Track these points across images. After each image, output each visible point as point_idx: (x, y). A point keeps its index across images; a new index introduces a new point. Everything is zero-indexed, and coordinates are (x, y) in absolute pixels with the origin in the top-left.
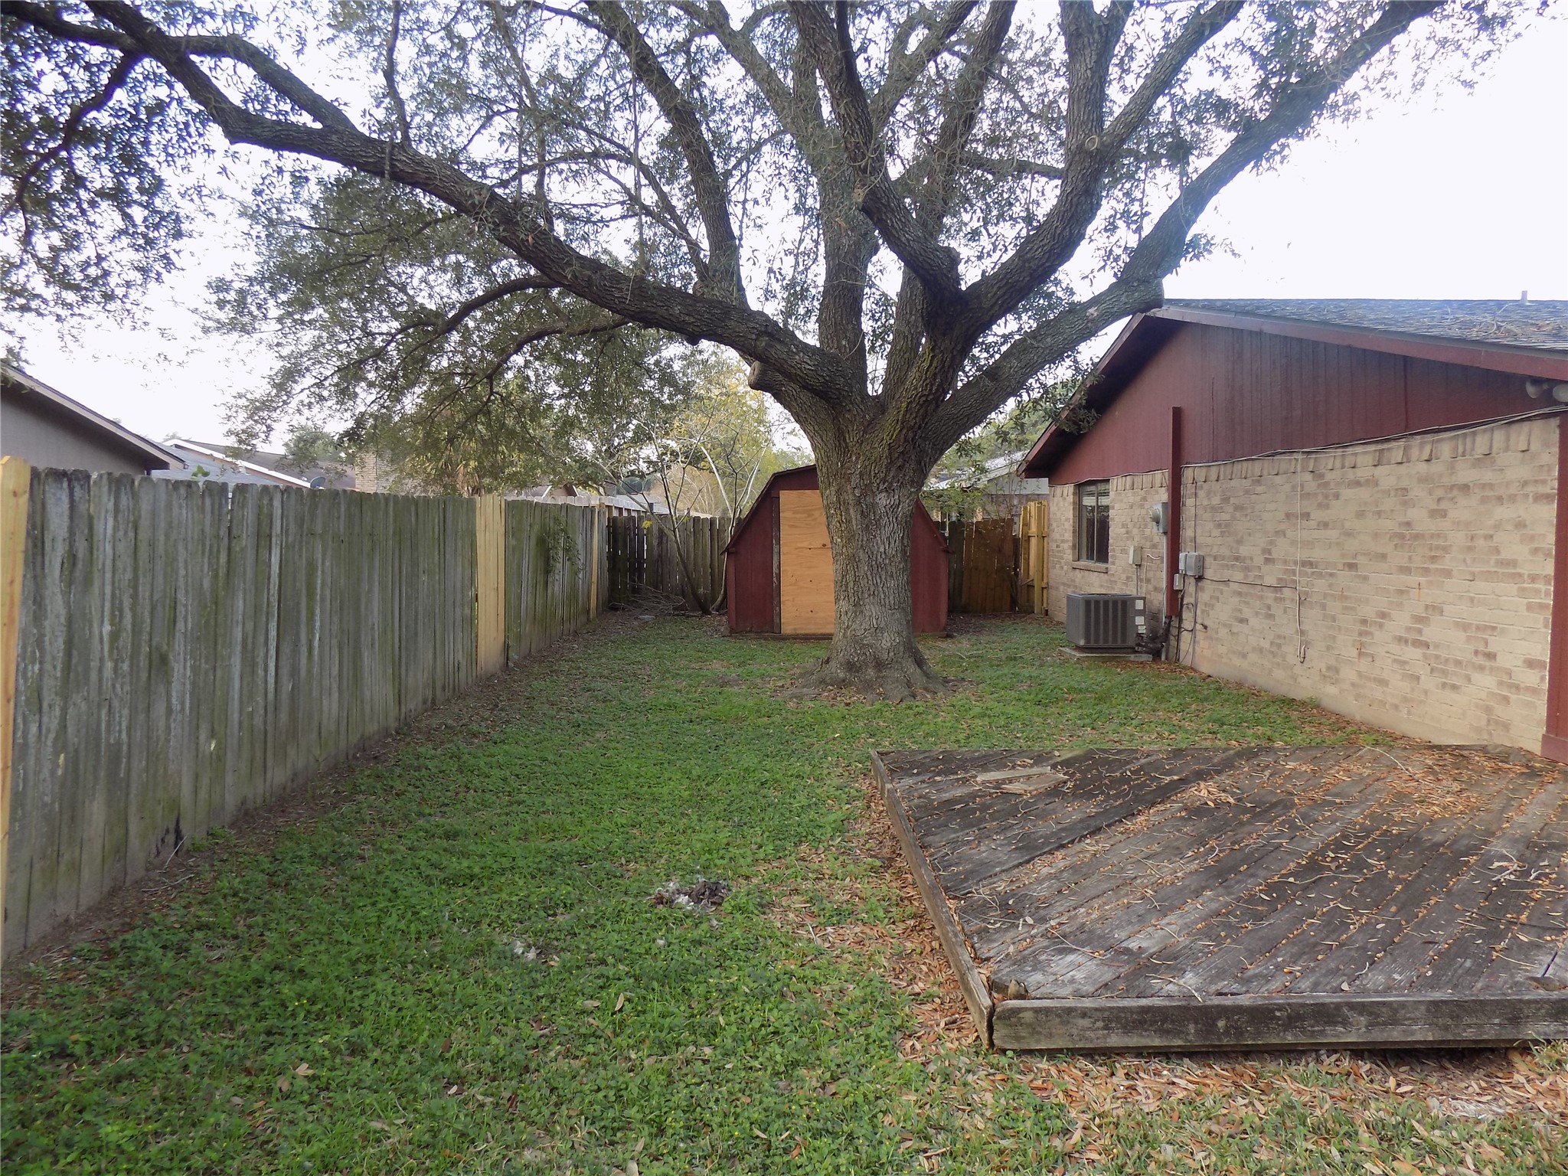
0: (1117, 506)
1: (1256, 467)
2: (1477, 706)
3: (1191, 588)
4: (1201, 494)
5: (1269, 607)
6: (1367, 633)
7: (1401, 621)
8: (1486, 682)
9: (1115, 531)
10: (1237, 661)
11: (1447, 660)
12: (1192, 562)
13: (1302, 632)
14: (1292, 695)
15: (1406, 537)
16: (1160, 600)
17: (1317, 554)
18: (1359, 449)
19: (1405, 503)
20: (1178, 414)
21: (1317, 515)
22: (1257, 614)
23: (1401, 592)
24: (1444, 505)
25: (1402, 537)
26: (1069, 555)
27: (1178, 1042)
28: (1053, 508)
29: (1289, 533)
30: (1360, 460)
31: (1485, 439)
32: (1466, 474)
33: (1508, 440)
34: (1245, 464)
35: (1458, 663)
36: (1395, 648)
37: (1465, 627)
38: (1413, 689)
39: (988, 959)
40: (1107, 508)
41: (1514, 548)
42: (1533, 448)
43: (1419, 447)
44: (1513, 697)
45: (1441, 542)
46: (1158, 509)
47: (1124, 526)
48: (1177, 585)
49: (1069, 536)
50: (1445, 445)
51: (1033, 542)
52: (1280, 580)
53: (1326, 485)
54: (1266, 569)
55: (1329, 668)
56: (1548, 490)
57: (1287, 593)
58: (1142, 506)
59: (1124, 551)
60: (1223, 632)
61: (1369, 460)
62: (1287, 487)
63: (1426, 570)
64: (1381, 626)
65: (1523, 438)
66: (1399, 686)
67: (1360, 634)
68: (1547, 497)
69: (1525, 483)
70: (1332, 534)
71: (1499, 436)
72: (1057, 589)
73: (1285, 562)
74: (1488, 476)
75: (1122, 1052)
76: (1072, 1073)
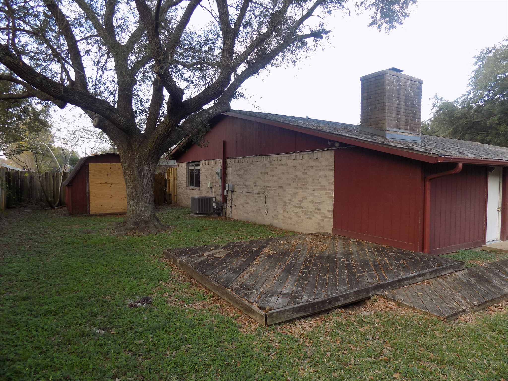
0: (203, 170)
1: (251, 159)
2: (316, 223)
3: (230, 194)
4: (233, 166)
5: (256, 199)
6: (286, 205)
7: (295, 202)
8: (318, 216)
9: (202, 177)
10: (246, 215)
11: (308, 211)
12: (231, 187)
13: (266, 206)
14: (264, 224)
15: (296, 179)
16: (219, 198)
17: (270, 184)
18: (282, 155)
19: (295, 170)
20: (225, 143)
21: (270, 173)
22: (252, 201)
23: (295, 194)
24: (306, 171)
25: (295, 179)
26: (185, 185)
27: (308, 313)
28: (178, 170)
29: (261, 178)
30: (283, 158)
31: (317, 154)
32: (311, 163)
33: (322, 155)
34: (247, 158)
35: (311, 212)
36: (294, 209)
37: (312, 203)
38: (299, 220)
39: (254, 302)
40: (199, 170)
41: (324, 182)
42: (328, 157)
43: (299, 156)
44: (325, 220)
45: (306, 181)
46: (219, 171)
47: (205, 175)
48: (225, 193)
49: (185, 179)
50: (306, 156)
51: (171, 181)
52: (259, 191)
53: (273, 165)
54: (254, 188)
55: (275, 216)
56: (332, 168)
57: (261, 195)
58: (212, 170)
59: (206, 183)
60: (241, 207)
61: (285, 158)
62: (261, 165)
63: (302, 188)
64: (290, 203)
65: (326, 155)
66: (295, 219)
67: (284, 206)
68: (332, 170)
69: (327, 166)
70: (275, 178)
71: (320, 154)
72: (180, 196)
73: (261, 186)
74: (317, 164)
75: (295, 319)
76: (288, 327)
